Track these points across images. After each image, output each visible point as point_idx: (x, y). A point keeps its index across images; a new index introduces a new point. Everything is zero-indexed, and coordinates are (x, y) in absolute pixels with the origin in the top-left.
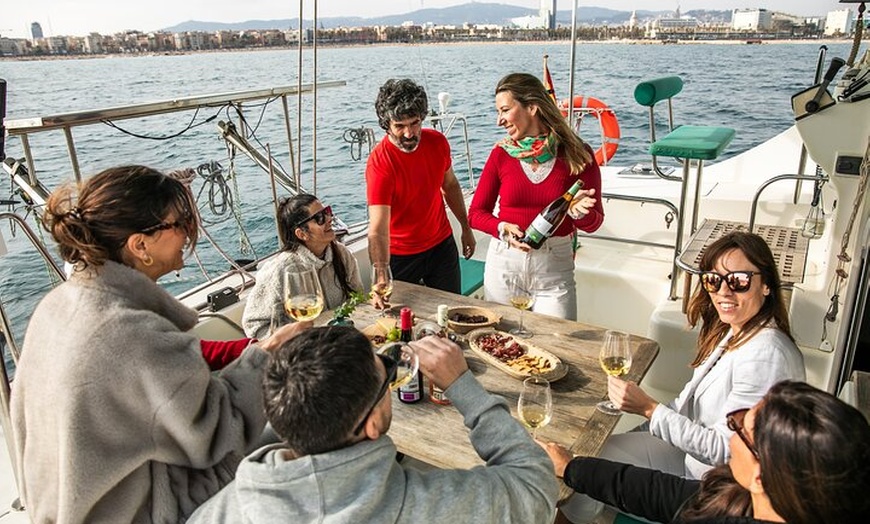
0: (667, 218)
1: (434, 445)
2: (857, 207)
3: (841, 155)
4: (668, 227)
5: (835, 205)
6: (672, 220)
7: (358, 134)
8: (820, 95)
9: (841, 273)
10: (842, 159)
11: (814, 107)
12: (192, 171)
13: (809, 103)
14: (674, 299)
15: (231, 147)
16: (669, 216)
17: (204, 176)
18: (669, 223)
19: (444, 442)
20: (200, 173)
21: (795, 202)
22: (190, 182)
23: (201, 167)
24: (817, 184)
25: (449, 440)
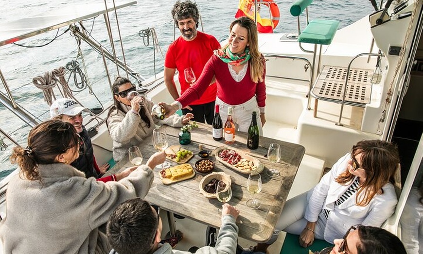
0: (305, 67)
1: (206, 215)
2: (397, 71)
3: (392, 45)
4: (306, 71)
5: (387, 68)
6: (308, 68)
7: (146, 32)
8: (383, 15)
9: (388, 100)
10: (392, 47)
11: (380, 22)
12: (63, 68)
13: (377, 20)
14: (309, 109)
15: (78, 39)
16: (307, 66)
17: (70, 70)
18: (306, 69)
19: (211, 213)
20: (68, 68)
21: (368, 62)
22: (63, 74)
23: (68, 65)
24: (379, 58)
25: (213, 212)
